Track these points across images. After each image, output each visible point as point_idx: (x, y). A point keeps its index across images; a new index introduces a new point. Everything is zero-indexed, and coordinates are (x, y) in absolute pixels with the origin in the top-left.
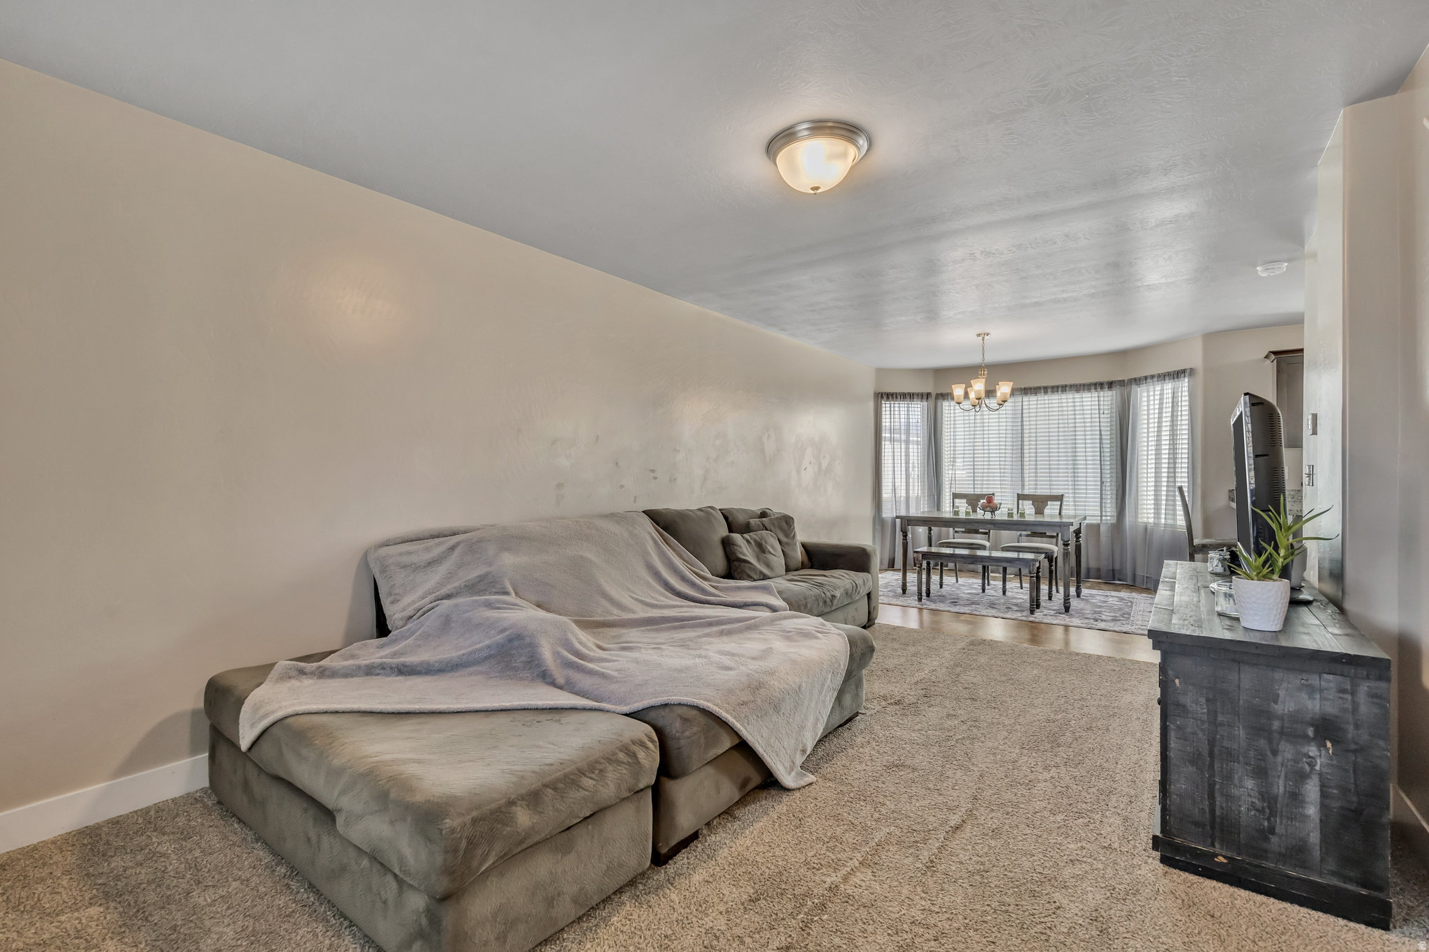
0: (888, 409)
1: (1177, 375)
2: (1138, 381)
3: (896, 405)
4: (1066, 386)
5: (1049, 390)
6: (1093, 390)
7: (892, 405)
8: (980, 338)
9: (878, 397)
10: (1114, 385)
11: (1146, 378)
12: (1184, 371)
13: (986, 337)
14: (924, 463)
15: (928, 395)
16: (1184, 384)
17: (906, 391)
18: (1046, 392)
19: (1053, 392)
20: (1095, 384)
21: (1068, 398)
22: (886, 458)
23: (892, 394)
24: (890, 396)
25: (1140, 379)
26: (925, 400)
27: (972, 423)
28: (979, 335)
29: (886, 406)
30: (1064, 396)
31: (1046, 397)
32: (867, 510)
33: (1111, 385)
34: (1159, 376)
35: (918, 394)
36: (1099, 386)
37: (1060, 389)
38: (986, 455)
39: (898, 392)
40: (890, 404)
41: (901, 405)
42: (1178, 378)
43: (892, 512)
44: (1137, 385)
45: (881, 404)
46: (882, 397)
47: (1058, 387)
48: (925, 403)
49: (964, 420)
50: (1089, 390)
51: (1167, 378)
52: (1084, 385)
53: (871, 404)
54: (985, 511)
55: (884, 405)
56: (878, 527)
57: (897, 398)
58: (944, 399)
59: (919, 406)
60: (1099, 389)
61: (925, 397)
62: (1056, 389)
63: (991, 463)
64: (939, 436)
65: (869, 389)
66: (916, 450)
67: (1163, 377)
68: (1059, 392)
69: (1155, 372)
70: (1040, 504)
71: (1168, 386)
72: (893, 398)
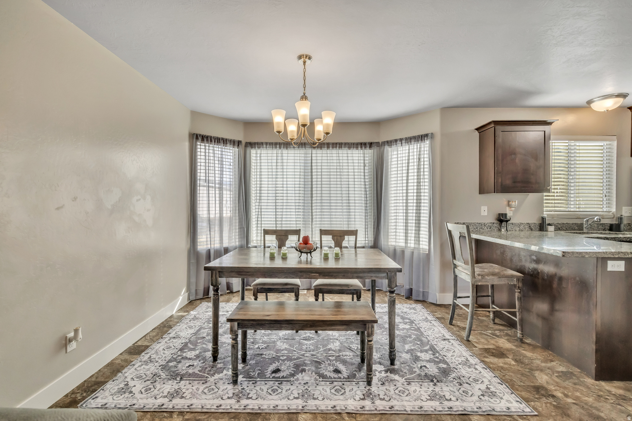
0: (203, 150)
1: (422, 138)
2: (389, 143)
3: (211, 148)
4: (342, 144)
5: (331, 146)
6: (359, 148)
7: (207, 148)
8: (301, 61)
9: (193, 138)
10: (373, 145)
11: (396, 141)
12: (427, 135)
13: (308, 62)
14: (235, 200)
15: (239, 143)
16: (426, 145)
17: (220, 136)
18: (328, 148)
19: (333, 147)
20: (361, 144)
21: (344, 153)
22: (201, 195)
23: (207, 137)
24: (205, 138)
25: (391, 142)
26: (236, 147)
27: (274, 169)
28: (300, 57)
29: (201, 148)
30: (340, 151)
31: (329, 151)
32: (183, 244)
33: (371, 145)
34: (406, 139)
35: (230, 141)
36: (363, 145)
37: (338, 146)
38: (285, 195)
39: (213, 136)
40: (205, 146)
41: (215, 149)
42: (422, 140)
43: (207, 244)
44: (389, 146)
45: (196, 145)
46: (197, 138)
47: (336, 144)
48: (236, 149)
49: (268, 166)
50: (357, 148)
51: (413, 141)
52: (354, 144)
53: (187, 145)
54: (301, 252)
55: (199, 147)
56: (193, 261)
57: (211, 141)
58: (252, 148)
59: (231, 151)
60: (363, 148)
61: (237, 144)
62: (335, 145)
63: (289, 201)
64: (248, 178)
65: (184, 129)
66: (228, 196)
67: (409, 140)
68: (338, 148)
69: (404, 136)
70: (339, 238)
71: (414, 147)
72: (207, 140)
